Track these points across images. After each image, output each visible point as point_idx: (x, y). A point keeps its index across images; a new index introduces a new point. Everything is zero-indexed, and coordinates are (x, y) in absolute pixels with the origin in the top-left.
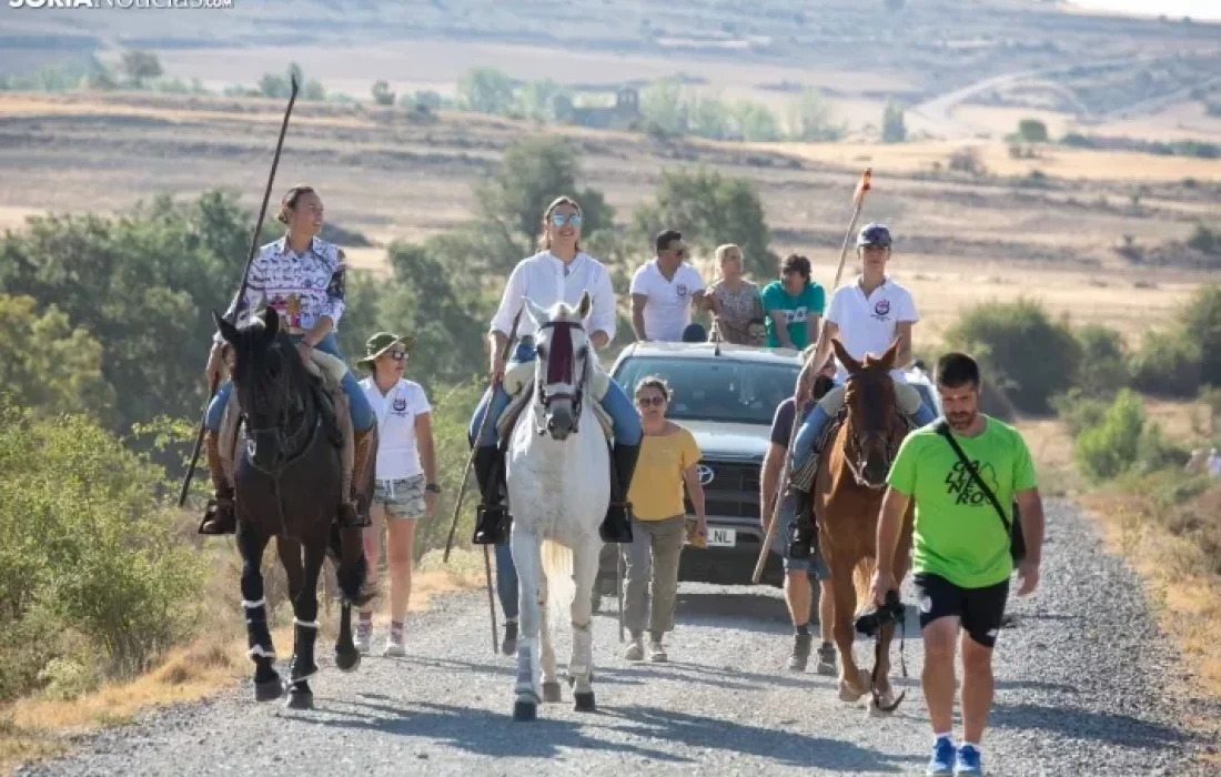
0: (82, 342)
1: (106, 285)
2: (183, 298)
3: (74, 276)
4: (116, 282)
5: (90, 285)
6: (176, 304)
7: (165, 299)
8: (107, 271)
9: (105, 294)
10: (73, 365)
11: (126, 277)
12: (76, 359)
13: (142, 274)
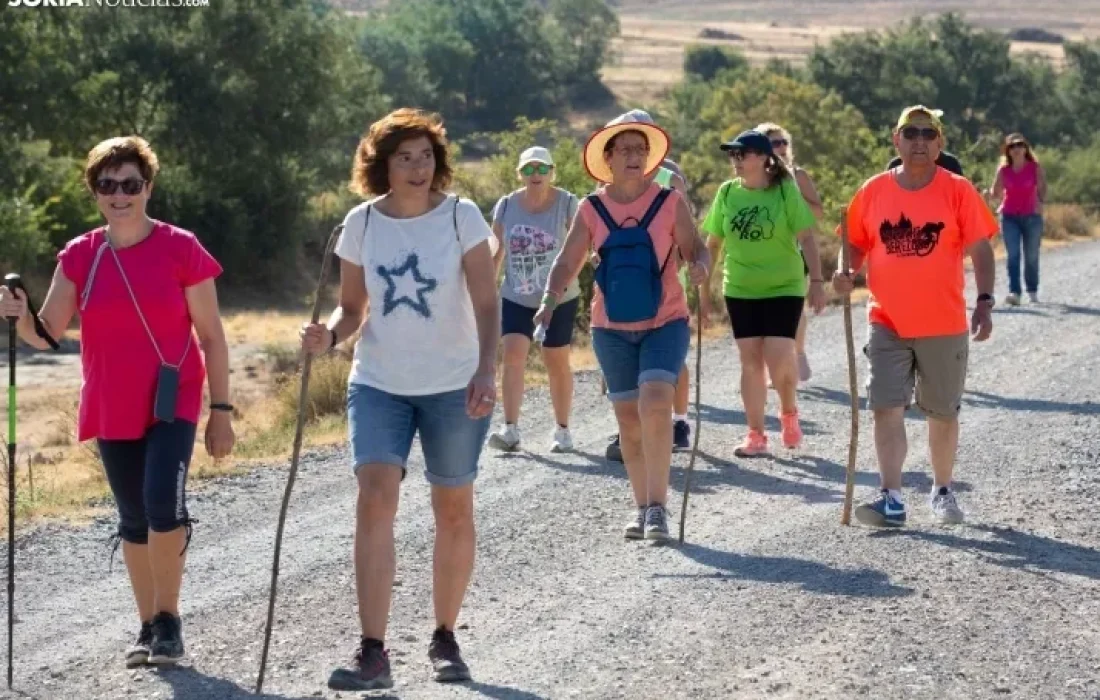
0: (851, 113)
1: (878, 74)
2: (927, 82)
3: (858, 70)
4: (884, 73)
5: (868, 75)
6: (922, 85)
7: (916, 83)
8: (879, 66)
9: (877, 81)
10: (845, 127)
11: (891, 71)
12: (848, 124)
13: (901, 67)
